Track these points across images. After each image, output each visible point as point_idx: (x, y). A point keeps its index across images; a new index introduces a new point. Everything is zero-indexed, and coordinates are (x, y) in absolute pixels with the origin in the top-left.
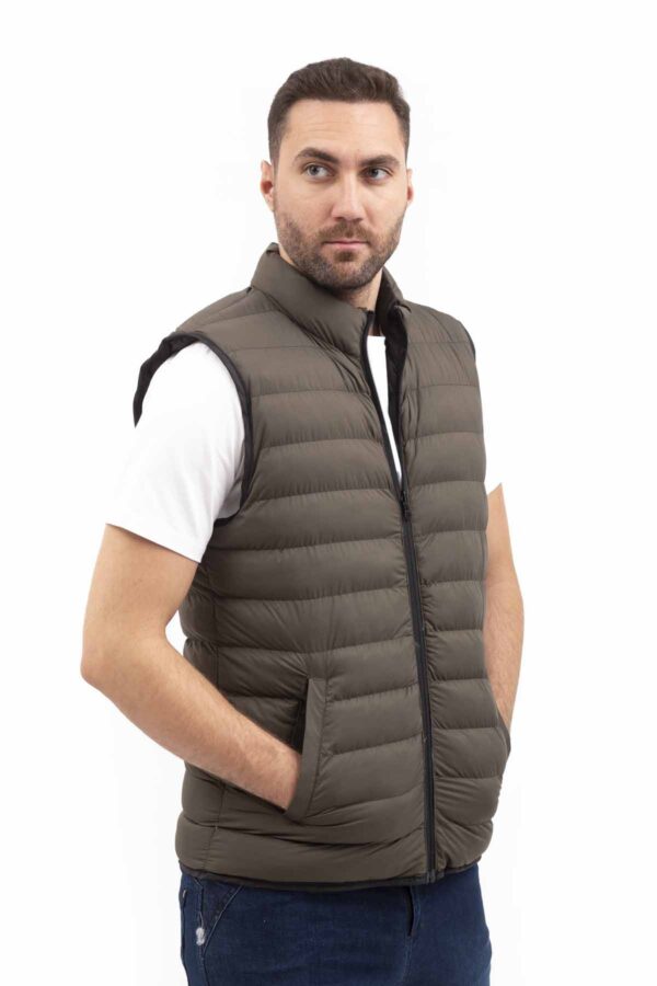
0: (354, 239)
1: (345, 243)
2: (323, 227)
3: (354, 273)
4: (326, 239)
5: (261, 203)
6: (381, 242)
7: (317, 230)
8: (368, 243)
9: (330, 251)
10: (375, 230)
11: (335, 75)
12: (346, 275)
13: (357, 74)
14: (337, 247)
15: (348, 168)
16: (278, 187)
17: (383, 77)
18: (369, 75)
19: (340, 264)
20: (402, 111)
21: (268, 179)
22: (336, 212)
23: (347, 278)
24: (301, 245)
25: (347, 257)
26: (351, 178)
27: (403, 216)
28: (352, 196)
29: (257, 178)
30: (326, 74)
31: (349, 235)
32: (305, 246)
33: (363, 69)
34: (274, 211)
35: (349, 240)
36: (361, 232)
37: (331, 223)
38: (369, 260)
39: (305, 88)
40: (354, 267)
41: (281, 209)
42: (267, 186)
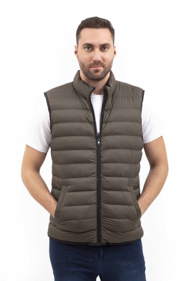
0: (99, 66)
1: (96, 67)
2: (90, 63)
3: (99, 75)
4: (91, 66)
5: (74, 57)
6: (106, 66)
7: (88, 64)
8: (103, 67)
9: (92, 70)
10: (105, 63)
11: (92, 21)
12: (97, 76)
13: (99, 21)
14: (94, 68)
15: (97, 47)
16: (78, 53)
17: (106, 22)
18: (102, 21)
19: (95, 73)
20: (112, 31)
21: (76, 50)
22: (94, 59)
23: (97, 77)
24: (84, 68)
25: (97, 71)
26: (97, 50)
27: (113, 59)
28: (98, 55)
29: (74, 50)
30: (90, 21)
31: (97, 65)
32: (85, 68)
33: (100, 20)
34: (78, 59)
35: (97, 66)
36: (101, 64)
37: (92, 62)
38: (103, 72)
39: (85, 25)
40: (99, 74)
41: (79, 58)
42: (76, 52)
